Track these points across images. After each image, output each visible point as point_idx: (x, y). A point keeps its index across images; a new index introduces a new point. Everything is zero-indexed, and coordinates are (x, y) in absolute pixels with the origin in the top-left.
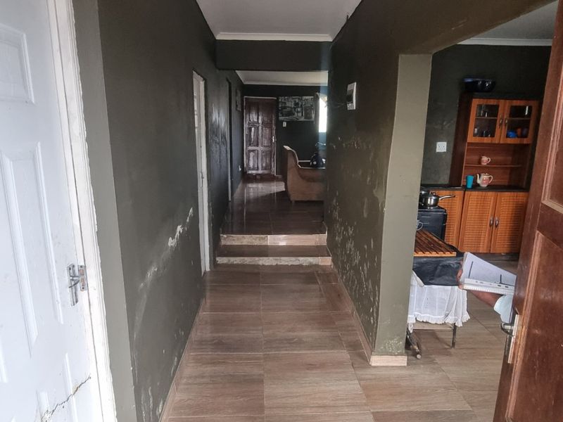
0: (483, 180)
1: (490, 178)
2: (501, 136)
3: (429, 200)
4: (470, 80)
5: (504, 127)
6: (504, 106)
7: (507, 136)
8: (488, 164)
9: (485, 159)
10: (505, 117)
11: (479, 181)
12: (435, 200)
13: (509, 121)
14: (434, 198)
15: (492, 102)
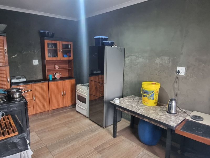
0: (58, 76)
1: (60, 75)
2: (60, 57)
3: (15, 95)
4: (42, 31)
5: (61, 53)
6: (60, 44)
7: (63, 57)
8: (58, 69)
9: (57, 67)
10: (61, 48)
11: (56, 77)
12: (18, 95)
13: (63, 50)
14: (18, 94)
15: (54, 42)
